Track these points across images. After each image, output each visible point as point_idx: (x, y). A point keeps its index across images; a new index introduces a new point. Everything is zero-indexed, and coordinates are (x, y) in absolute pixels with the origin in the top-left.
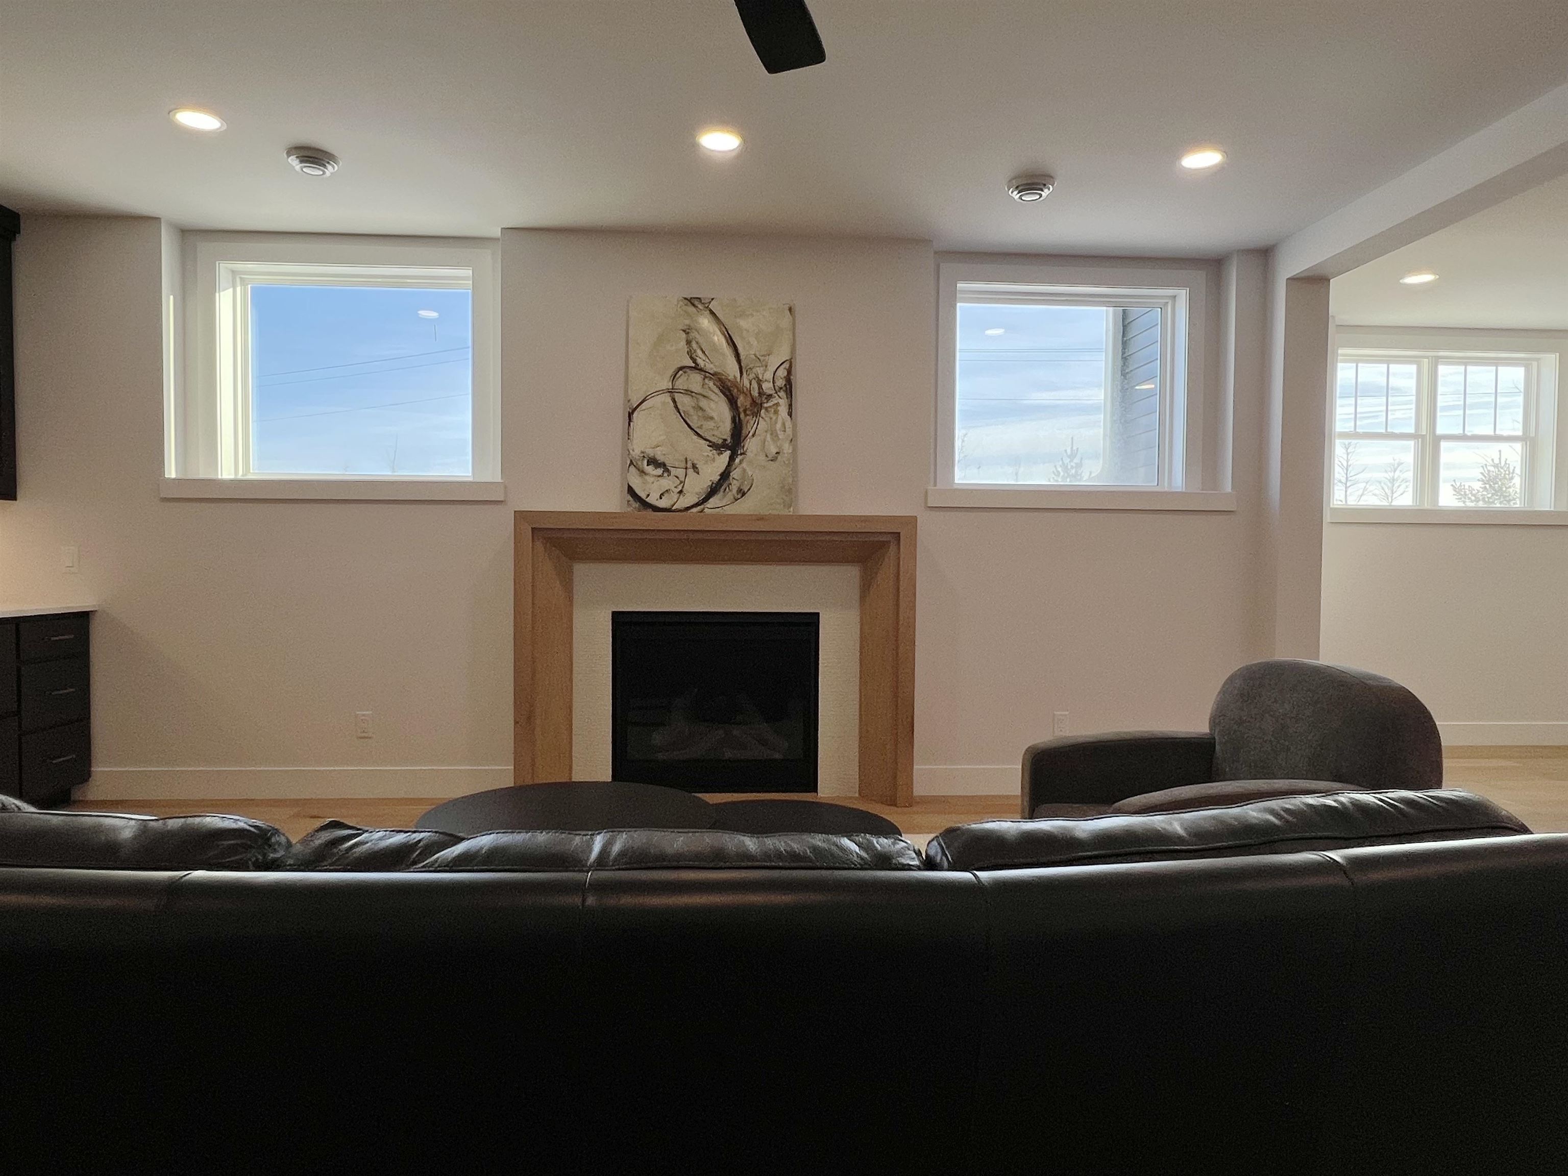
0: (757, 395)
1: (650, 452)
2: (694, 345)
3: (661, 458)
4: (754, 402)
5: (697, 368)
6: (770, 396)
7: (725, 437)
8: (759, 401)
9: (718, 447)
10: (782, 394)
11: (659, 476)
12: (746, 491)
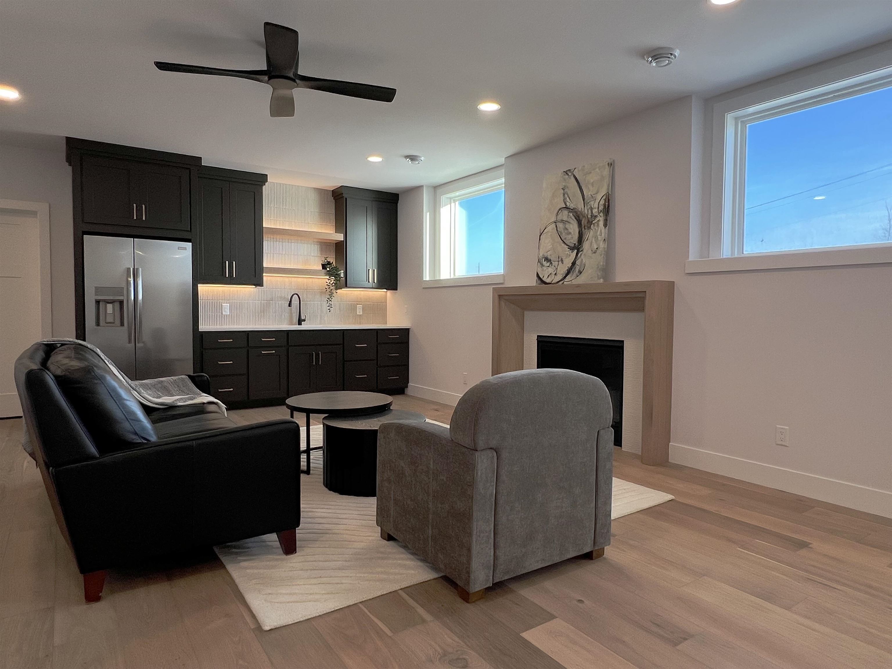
0: (590, 217)
1: (546, 255)
2: (566, 195)
3: (549, 257)
4: (588, 222)
5: (567, 208)
6: (596, 216)
7: (575, 243)
8: (591, 221)
9: (572, 249)
10: (601, 214)
11: (548, 266)
12: (582, 271)
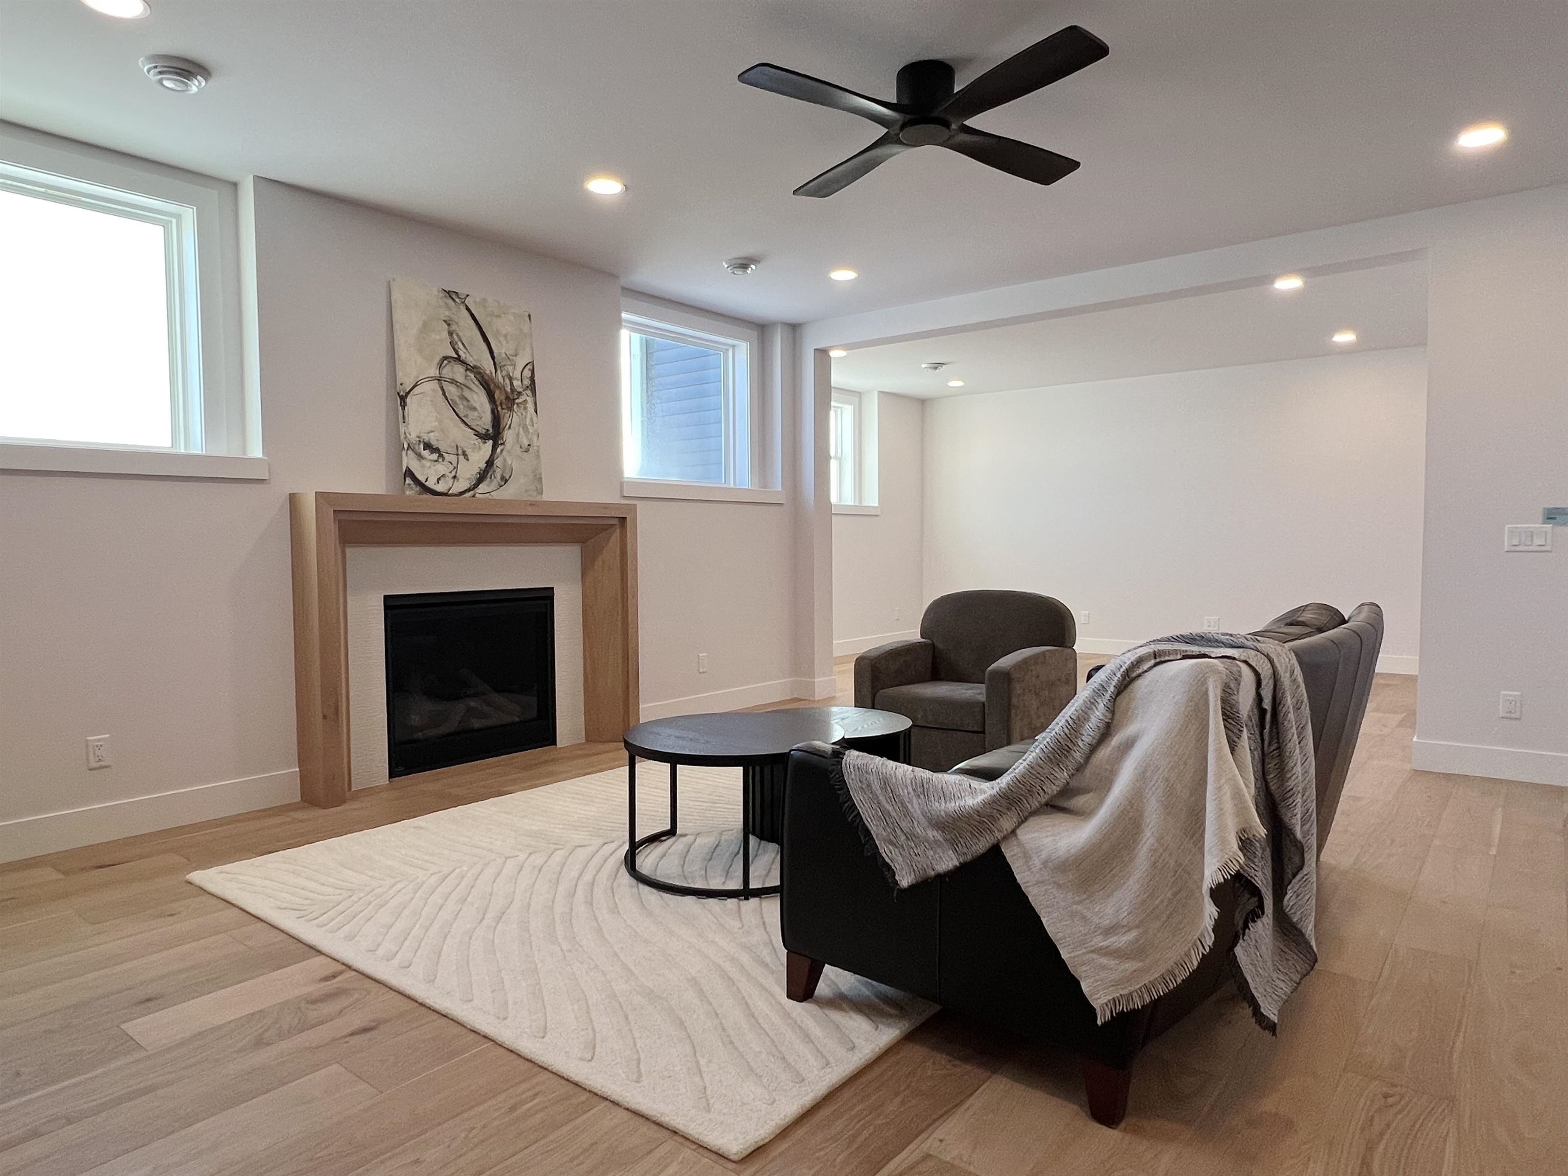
0: (509, 391)
1: (426, 438)
2: (455, 336)
3: (435, 443)
4: (507, 398)
5: (458, 359)
6: (520, 393)
7: (487, 427)
8: (511, 397)
9: (484, 437)
10: (529, 392)
11: (436, 461)
12: (507, 477)
